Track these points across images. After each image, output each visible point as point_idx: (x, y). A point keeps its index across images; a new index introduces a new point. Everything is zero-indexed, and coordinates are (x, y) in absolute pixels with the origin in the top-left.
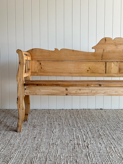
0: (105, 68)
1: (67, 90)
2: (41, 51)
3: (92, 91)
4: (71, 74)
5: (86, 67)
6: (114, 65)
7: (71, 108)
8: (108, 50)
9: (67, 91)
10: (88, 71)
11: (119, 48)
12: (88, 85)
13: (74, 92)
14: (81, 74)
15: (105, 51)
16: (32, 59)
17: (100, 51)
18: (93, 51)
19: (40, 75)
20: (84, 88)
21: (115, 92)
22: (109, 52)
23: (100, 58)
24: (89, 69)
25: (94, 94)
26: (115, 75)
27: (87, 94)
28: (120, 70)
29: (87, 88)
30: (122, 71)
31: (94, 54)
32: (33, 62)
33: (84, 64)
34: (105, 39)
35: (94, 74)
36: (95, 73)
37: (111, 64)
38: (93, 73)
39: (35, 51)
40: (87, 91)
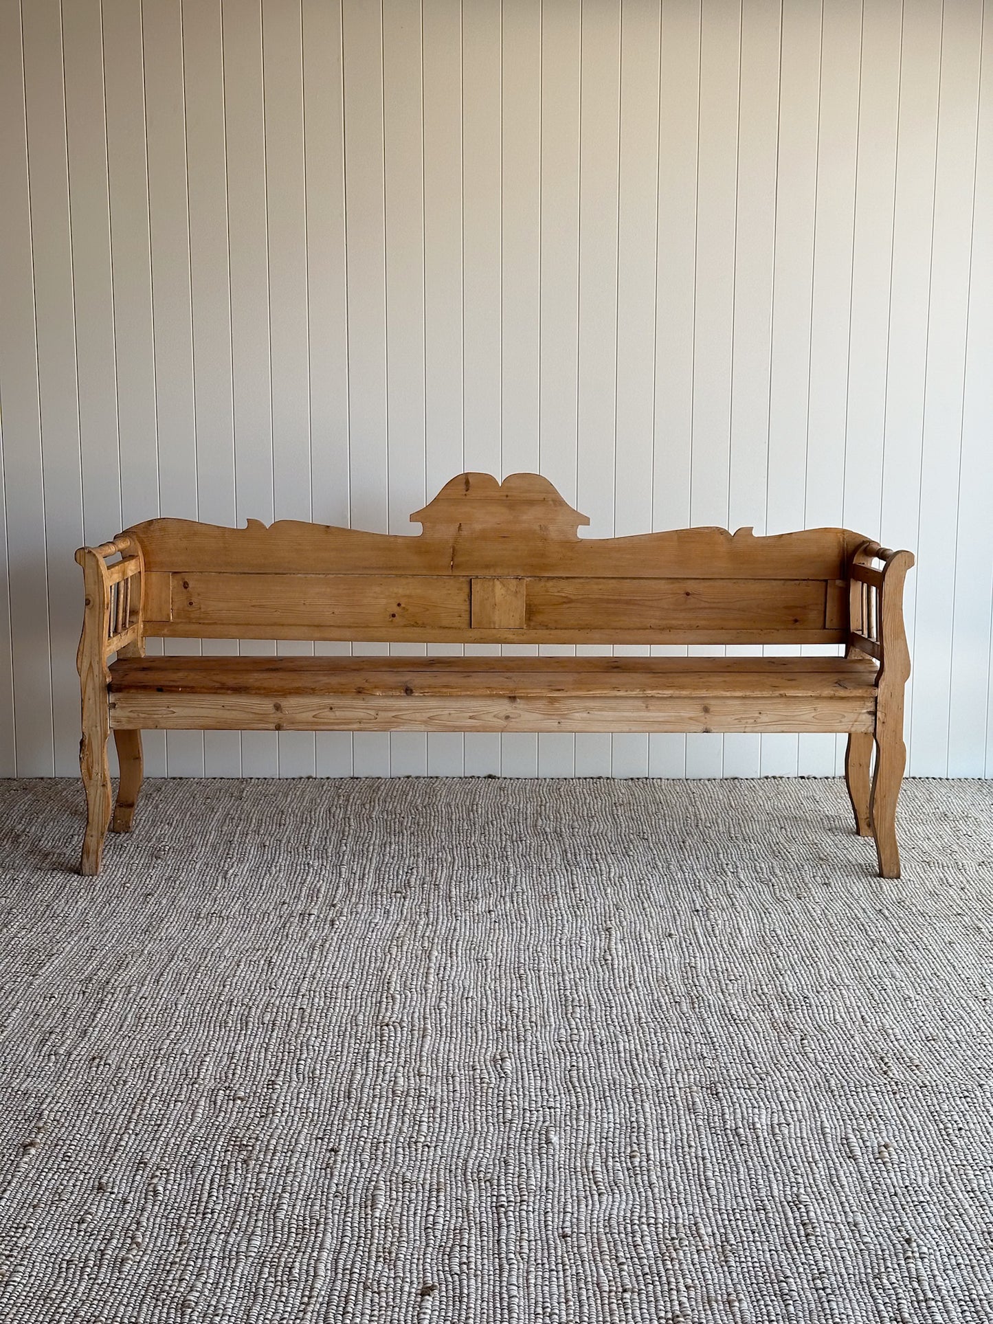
0: (468, 603)
1: (278, 708)
2: (189, 529)
3: (380, 713)
4: (319, 630)
5: (384, 601)
6: (503, 591)
7: (347, 773)
8: (478, 527)
9: (280, 715)
10: (394, 616)
11: (525, 517)
12: (360, 691)
13: (308, 716)
14: (363, 631)
15: (464, 533)
16: (148, 567)
17: (446, 532)
18: (416, 530)
19: (186, 635)
20: (347, 702)
21: (471, 718)
22: (483, 536)
23: (446, 560)
24: (396, 609)
25: (386, 726)
26: (512, 637)
27: (362, 725)
28: (531, 612)
29: (359, 703)
30: (539, 618)
31: (418, 546)
32: (154, 577)
33: (377, 589)
34: (465, 482)
35: (417, 630)
36: (424, 626)
37: (494, 585)
38: (416, 625)
39: (162, 529)
40: (361, 714)
